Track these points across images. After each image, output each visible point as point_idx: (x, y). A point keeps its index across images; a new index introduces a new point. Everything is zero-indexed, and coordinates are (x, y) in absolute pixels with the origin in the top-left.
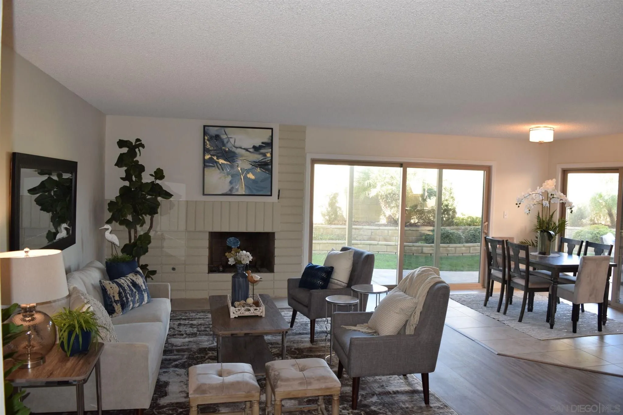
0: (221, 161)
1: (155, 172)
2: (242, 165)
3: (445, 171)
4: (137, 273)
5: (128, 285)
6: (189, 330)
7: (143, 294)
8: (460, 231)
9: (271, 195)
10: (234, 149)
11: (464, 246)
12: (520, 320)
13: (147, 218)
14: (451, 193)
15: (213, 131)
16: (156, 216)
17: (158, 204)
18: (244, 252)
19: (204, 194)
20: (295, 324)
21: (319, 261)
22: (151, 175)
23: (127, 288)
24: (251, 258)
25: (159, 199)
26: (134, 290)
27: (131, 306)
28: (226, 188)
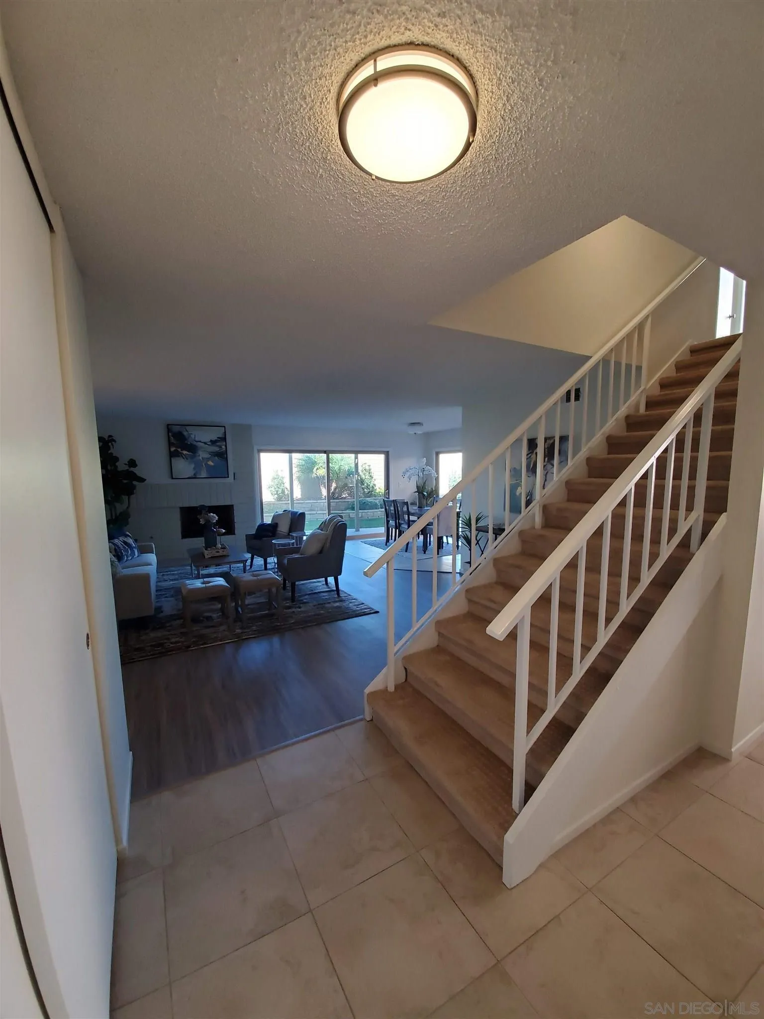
0: (185, 452)
1: (128, 462)
2: (202, 455)
3: (360, 456)
4: (127, 536)
5: (121, 544)
6: (172, 577)
7: (134, 551)
8: (378, 500)
9: (228, 477)
10: (195, 443)
11: (380, 511)
12: (406, 551)
13: (125, 498)
14: (370, 473)
15: (176, 429)
16: (132, 496)
17: (134, 487)
18: (212, 514)
19: (172, 478)
20: (253, 566)
21: (268, 520)
22: (126, 464)
23: (120, 546)
24: (217, 518)
25: (135, 483)
26: (127, 548)
27: (126, 558)
28: (191, 474)
